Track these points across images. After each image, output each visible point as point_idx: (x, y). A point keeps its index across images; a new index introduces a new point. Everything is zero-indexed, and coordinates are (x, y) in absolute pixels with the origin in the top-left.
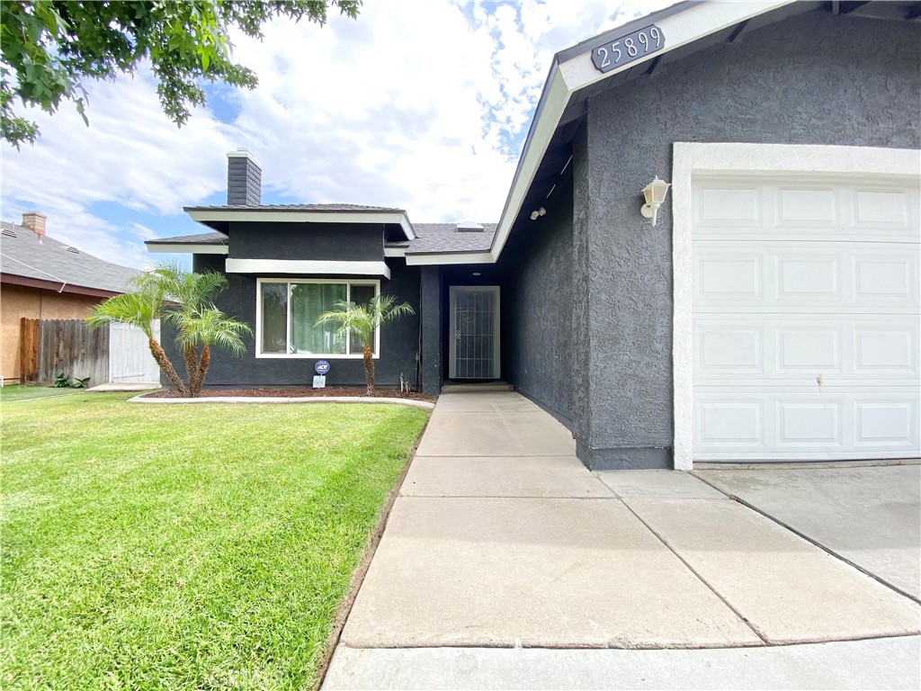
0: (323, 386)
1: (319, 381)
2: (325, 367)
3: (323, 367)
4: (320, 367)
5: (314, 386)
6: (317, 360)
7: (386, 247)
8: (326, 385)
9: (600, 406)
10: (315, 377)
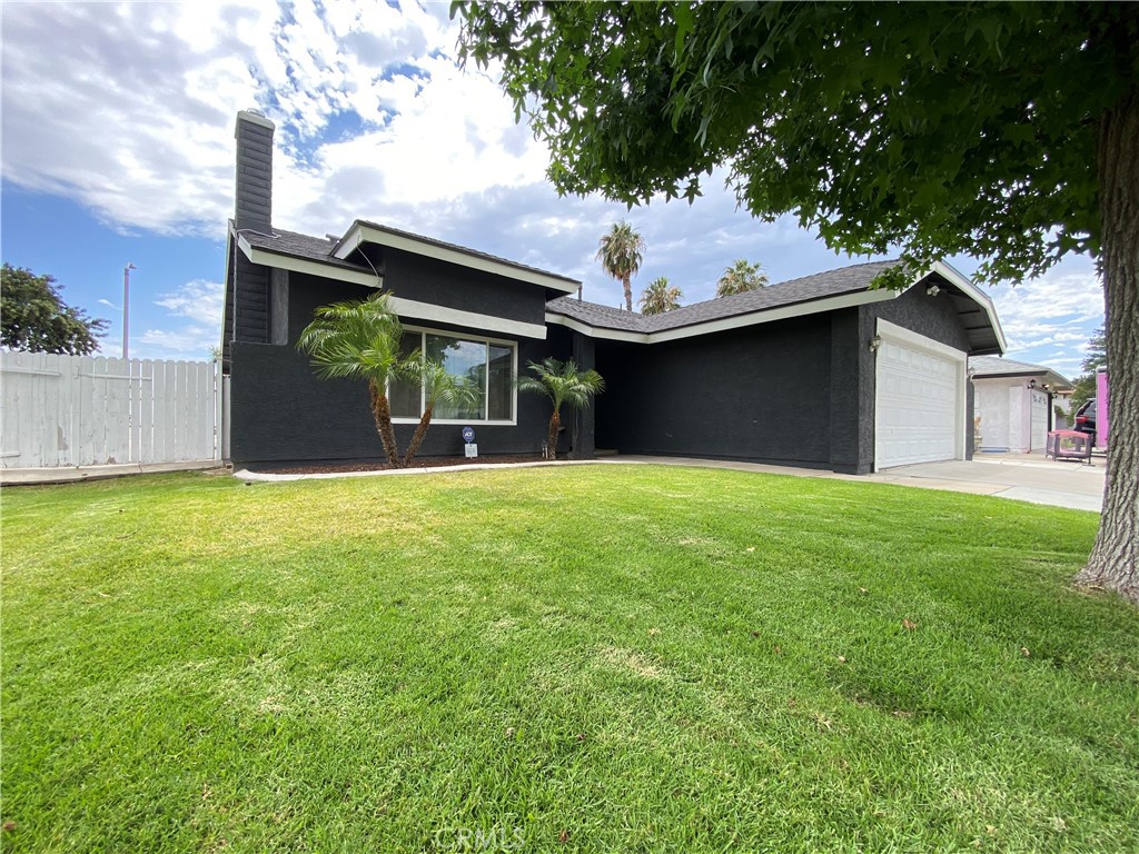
0: (477, 454)
1: (471, 450)
4: (467, 434)
5: (467, 456)
6: (463, 426)
8: (479, 453)
9: (861, 443)
10: (467, 446)
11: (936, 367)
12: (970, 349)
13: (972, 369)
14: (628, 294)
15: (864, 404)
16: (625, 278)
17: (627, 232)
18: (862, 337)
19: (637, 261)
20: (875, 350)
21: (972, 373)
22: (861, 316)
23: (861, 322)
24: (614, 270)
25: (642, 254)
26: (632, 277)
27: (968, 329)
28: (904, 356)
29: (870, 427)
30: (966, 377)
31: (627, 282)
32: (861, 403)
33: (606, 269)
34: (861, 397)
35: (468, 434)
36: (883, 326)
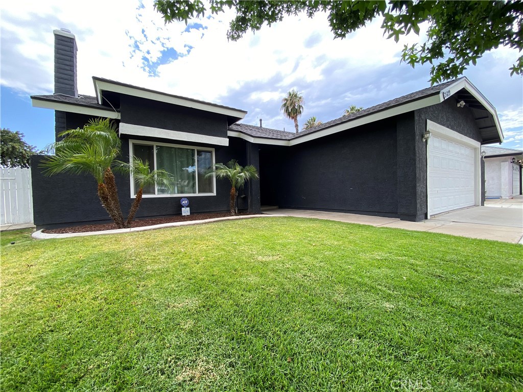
0: (189, 214)
1: (186, 211)
2: (186, 201)
4: (183, 202)
5: (183, 214)
6: (181, 198)
7: (227, 130)
8: (190, 213)
9: (418, 201)
10: (183, 209)
11: (463, 152)
12: (482, 140)
13: (484, 152)
14: (297, 126)
15: (420, 175)
16: (295, 118)
17: (296, 96)
18: (417, 132)
19: (301, 109)
20: (426, 141)
21: (484, 155)
22: (416, 118)
23: (416, 123)
24: (289, 114)
25: (303, 106)
26: (298, 118)
27: (480, 129)
28: (444, 145)
29: (424, 191)
30: (480, 157)
31: (296, 120)
32: (417, 175)
33: (286, 114)
34: (418, 172)
35: (185, 202)
36: (431, 125)
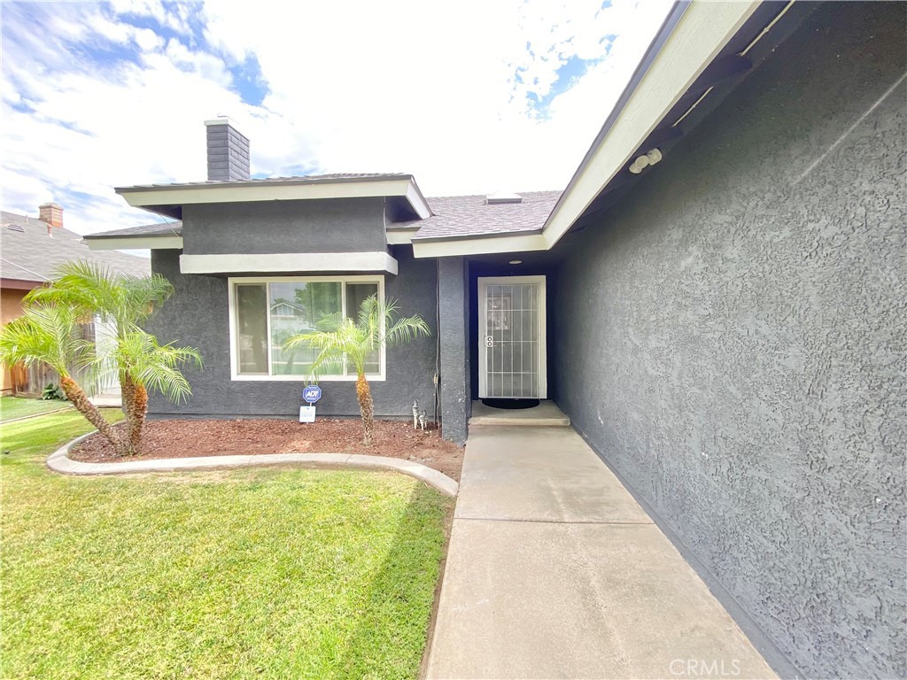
0: (313, 420)
1: (308, 414)
2: (316, 393)
3: (313, 394)
4: (309, 394)
5: (302, 420)
6: (306, 384)
7: (388, 230)
8: (316, 418)
10: (303, 408)
